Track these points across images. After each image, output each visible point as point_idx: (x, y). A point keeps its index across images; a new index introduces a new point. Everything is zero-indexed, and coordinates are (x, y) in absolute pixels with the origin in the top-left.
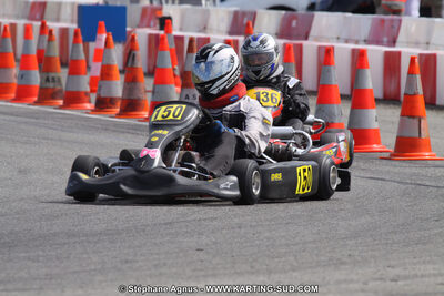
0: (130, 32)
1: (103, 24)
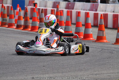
0: (26, 7)
1: (19, 5)
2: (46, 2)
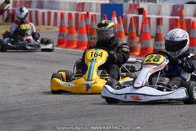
0: (125, 16)
1: (115, 12)
2: (160, 6)
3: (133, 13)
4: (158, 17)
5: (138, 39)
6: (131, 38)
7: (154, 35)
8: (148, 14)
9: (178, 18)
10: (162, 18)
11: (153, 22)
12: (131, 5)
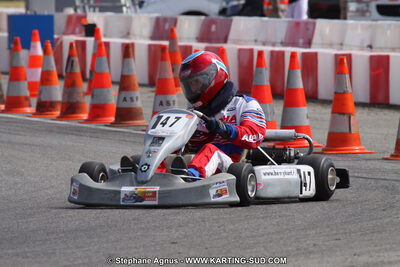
0: (58, 39)
1: (37, 31)
2: (129, 20)
3: (73, 33)
4: (126, 41)
5: (85, 86)
6: (70, 85)
7: (118, 79)
8: (105, 36)
9: (166, 43)
10: (133, 44)
11: (116, 53)
12: (70, 18)
